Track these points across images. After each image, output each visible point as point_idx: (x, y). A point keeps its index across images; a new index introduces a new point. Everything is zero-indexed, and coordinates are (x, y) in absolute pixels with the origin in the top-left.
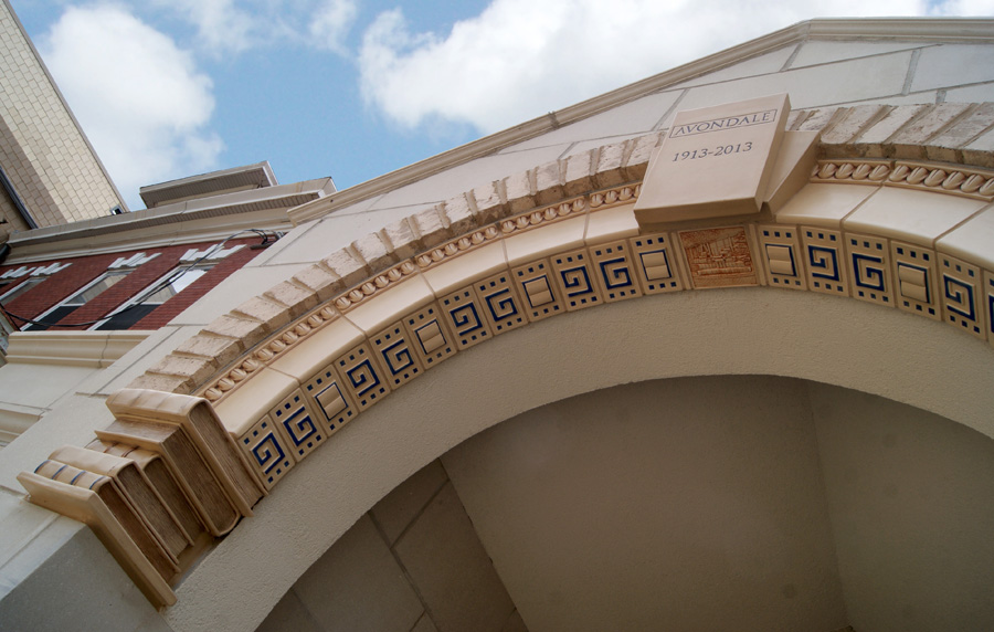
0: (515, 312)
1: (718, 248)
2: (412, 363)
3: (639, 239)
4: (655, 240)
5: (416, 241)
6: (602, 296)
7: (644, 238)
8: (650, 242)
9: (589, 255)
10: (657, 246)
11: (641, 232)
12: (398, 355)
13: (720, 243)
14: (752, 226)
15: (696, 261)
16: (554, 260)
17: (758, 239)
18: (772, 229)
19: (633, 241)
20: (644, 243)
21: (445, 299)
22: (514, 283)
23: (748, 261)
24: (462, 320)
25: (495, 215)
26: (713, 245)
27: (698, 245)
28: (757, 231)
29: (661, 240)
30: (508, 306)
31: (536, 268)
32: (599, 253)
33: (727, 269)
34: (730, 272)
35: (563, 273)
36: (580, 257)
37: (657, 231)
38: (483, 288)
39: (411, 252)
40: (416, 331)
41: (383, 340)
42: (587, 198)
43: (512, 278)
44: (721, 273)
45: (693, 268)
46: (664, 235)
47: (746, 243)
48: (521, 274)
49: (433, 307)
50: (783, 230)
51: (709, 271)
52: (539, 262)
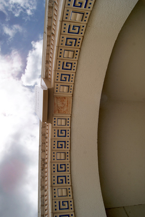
0: (65, 165)
1: (60, 104)
2: (68, 202)
3: (53, 125)
4: (55, 120)
5: (41, 188)
6: (68, 139)
7: (54, 123)
8: (55, 122)
9: (55, 139)
10: (56, 120)
11: (52, 123)
12: (63, 205)
13: (59, 104)
14: (55, 94)
15: (63, 111)
16: (53, 149)
17: (58, 94)
18: (56, 90)
19: (54, 126)
20: (55, 123)
21: (53, 184)
22: (56, 162)
23: (65, 98)
24: (61, 181)
25: (43, 163)
26: (59, 106)
27: (58, 110)
28: (56, 93)
29: (55, 119)
30: (62, 166)
31: (54, 155)
32: (55, 136)
33: (66, 104)
34: (67, 103)
35: (58, 148)
36: (54, 142)
37: (52, 119)
38: (54, 172)
39: (43, 190)
40: (58, 196)
41: (56, 208)
42: (46, 138)
43: (55, 162)
44: (67, 106)
45: (65, 113)
46: (54, 118)
47: (59, 97)
48: (54, 159)
49: (54, 188)
50: (56, 87)
51: (66, 109)
52: (52, 153)
